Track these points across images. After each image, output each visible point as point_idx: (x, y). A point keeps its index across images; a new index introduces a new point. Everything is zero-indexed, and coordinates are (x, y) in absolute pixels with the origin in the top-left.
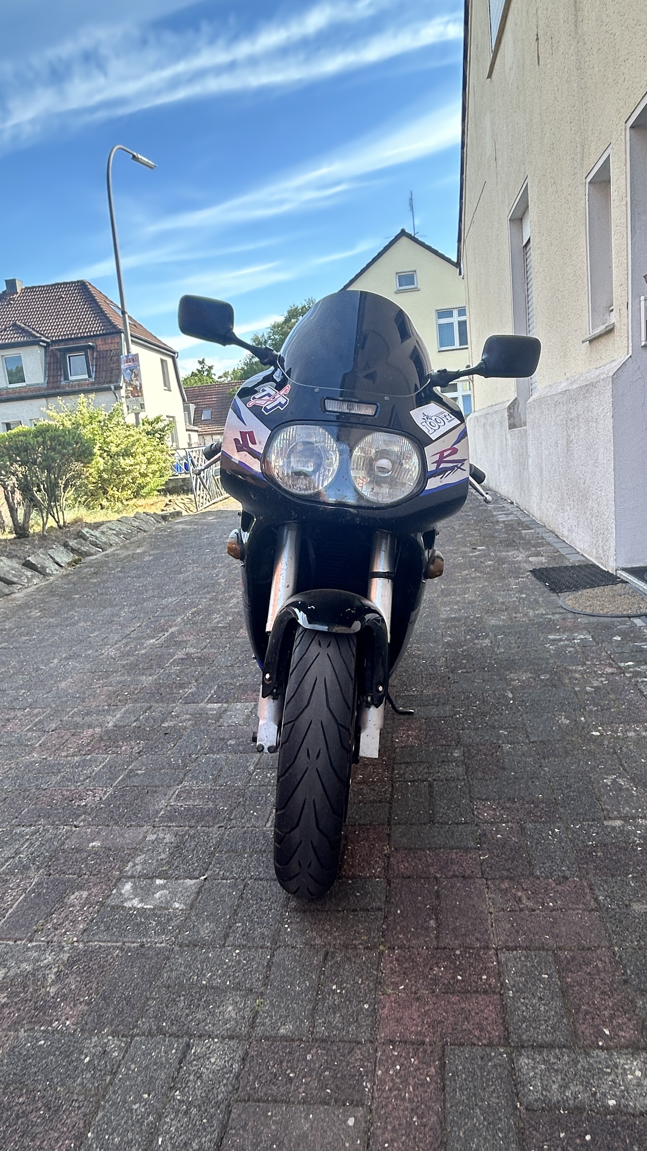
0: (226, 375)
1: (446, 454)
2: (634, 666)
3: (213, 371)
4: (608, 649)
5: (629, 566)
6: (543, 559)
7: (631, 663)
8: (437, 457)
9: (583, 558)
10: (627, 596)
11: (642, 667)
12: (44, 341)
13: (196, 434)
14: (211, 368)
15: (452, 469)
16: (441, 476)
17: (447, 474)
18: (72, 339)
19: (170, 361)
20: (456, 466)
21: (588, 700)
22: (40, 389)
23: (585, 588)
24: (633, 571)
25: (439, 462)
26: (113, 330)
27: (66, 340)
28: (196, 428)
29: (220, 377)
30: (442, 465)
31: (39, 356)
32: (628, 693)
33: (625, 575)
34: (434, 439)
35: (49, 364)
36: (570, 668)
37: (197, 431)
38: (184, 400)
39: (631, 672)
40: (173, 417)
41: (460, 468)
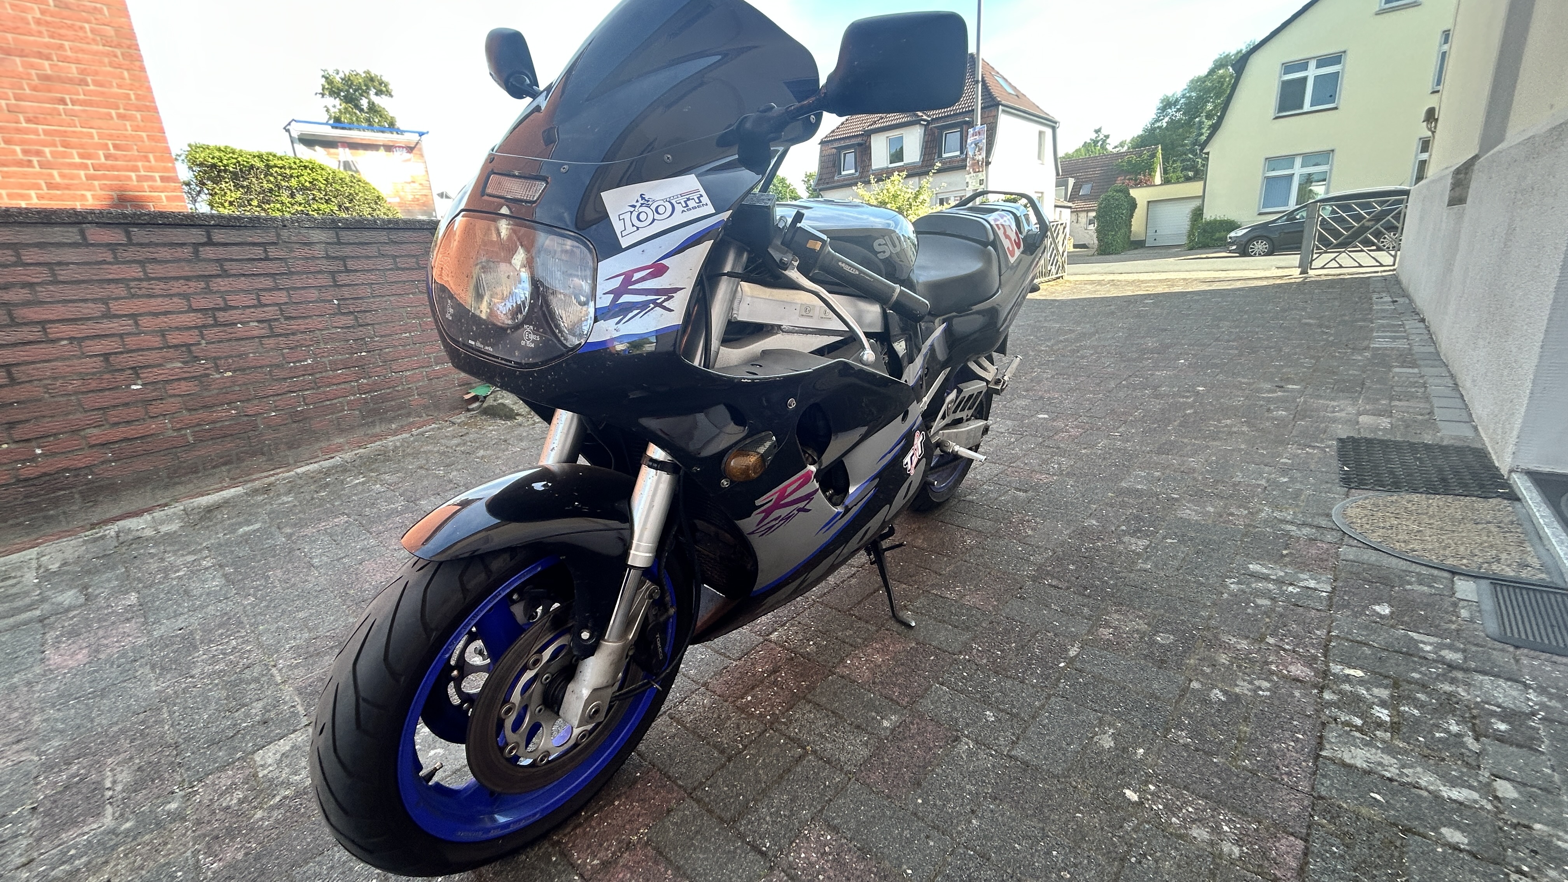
0: (1122, 145)
1: (637, 276)
2: (1361, 681)
3: (1108, 141)
4: (1337, 627)
5: (1546, 469)
6: (1385, 422)
7: (1359, 673)
8: (617, 283)
9: (1470, 434)
10: (1492, 528)
11: (1376, 691)
12: (924, 120)
13: (1069, 210)
14: (1107, 137)
15: (643, 306)
16: (619, 318)
17: (631, 315)
18: (951, 115)
19: (1049, 132)
20: (654, 302)
21: (1190, 716)
22: (915, 167)
23: (1415, 491)
24: (1542, 481)
25: (617, 293)
26: (992, 103)
27: (945, 117)
28: (1070, 204)
29: (1116, 147)
30: (626, 298)
31: (918, 134)
32: (1287, 734)
33: (1523, 486)
34: (623, 247)
35: (927, 142)
36: (1225, 638)
37: (1070, 207)
38: (1058, 174)
39: (1341, 692)
40: (1042, 193)
41: (660, 305)
